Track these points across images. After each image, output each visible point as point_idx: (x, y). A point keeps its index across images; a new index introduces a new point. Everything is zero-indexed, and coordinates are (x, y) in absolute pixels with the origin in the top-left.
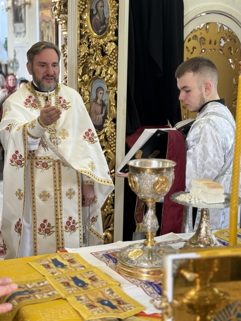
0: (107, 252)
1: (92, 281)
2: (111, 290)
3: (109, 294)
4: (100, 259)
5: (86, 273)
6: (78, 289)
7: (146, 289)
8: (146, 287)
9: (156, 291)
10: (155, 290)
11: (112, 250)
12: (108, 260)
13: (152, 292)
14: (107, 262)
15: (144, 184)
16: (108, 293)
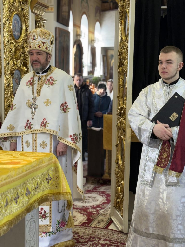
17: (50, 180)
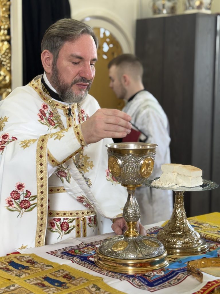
0: (64, 250)
1: (68, 280)
2: (96, 287)
3: (95, 291)
4: (61, 257)
5: (57, 272)
6: (58, 289)
7: (132, 281)
8: (131, 280)
9: (144, 283)
10: (142, 282)
11: (69, 247)
12: (72, 258)
13: (139, 284)
14: (72, 260)
15: (129, 167)
16: (94, 289)
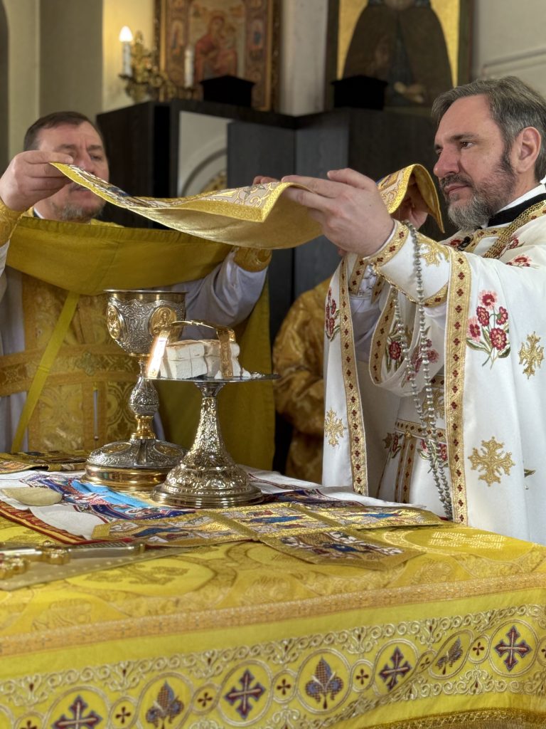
17: (522, 653)
